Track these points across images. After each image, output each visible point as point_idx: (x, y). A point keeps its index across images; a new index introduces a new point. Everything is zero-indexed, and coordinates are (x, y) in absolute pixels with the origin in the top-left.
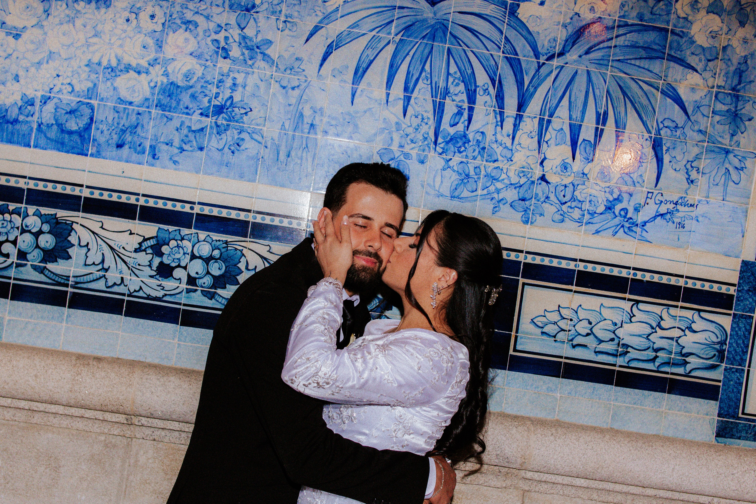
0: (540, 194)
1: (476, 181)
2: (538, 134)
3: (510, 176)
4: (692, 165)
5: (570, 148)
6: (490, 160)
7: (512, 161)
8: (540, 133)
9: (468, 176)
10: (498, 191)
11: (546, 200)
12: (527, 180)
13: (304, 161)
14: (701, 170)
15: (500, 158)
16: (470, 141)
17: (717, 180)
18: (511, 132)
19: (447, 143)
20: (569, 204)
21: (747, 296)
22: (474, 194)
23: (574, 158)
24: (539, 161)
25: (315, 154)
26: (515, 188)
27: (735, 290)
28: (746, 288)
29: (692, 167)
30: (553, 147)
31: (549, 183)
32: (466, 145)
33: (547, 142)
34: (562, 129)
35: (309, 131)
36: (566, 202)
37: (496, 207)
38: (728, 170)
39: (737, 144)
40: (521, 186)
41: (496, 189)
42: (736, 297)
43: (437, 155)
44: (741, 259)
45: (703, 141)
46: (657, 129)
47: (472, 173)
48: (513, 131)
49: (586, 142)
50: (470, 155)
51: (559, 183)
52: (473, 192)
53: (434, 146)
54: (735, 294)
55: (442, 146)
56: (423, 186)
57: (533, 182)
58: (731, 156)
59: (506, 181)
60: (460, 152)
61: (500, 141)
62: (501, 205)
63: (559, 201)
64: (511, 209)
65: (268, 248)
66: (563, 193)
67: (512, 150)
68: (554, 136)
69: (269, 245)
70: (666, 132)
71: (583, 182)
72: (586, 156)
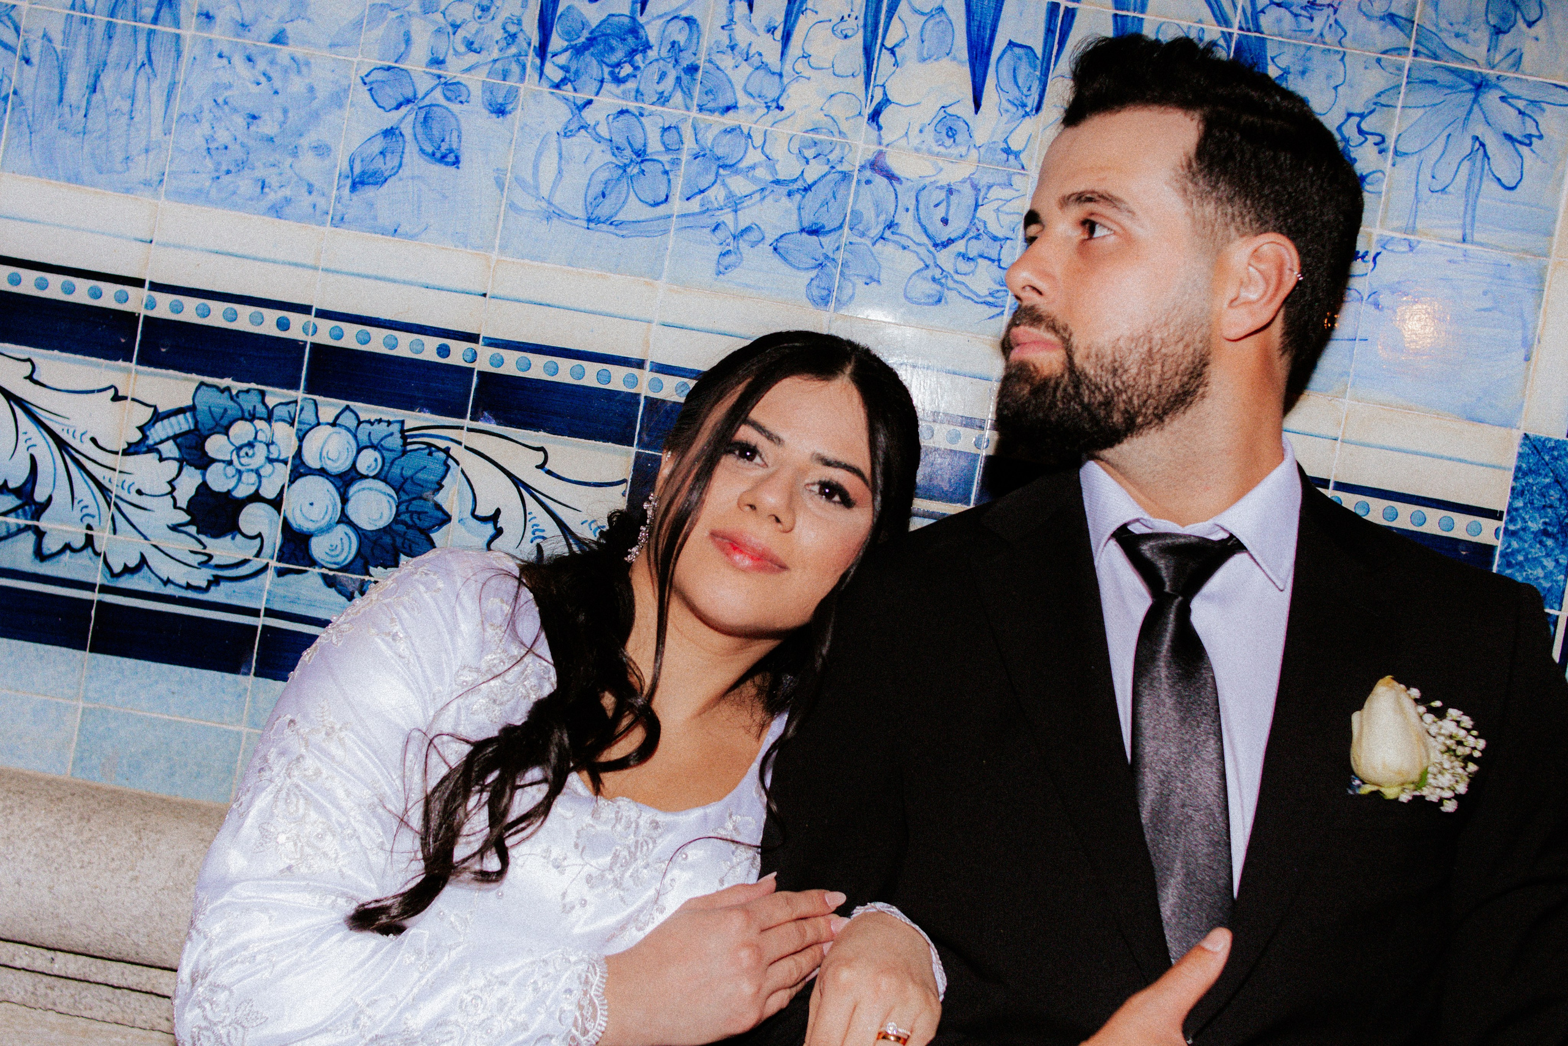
0: (869, 214)
1: (666, 172)
2: (865, 26)
3: (773, 156)
4: (1364, 126)
5: (966, 70)
6: (711, 105)
7: (782, 109)
8: (870, 20)
9: (641, 155)
10: (735, 204)
11: (887, 234)
12: (827, 168)
13: (139, 105)
14: (1390, 143)
15: (743, 100)
16: (650, 47)
17: (1444, 178)
18: (779, 19)
19: (579, 51)
20: (960, 246)
21: (1536, 551)
22: (661, 210)
23: (977, 105)
24: (868, 111)
25: (173, 85)
26: (789, 194)
27: (1497, 530)
28: (1535, 526)
29: (1361, 131)
30: (912, 66)
31: (898, 179)
32: (638, 58)
33: (892, 51)
34: (941, 9)
35: (158, 12)
36: (950, 241)
37: (728, 252)
38: (1482, 145)
39: (1511, 59)
40: (806, 190)
41: (730, 195)
42: (1503, 555)
43: (545, 89)
44: (1521, 433)
45: (1401, 50)
46: (1249, 11)
47: (654, 146)
48: (788, 14)
49: (1017, 50)
50: (651, 89)
51: (927, 181)
52: (656, 204)
53: (538, 61)
54: (1499, 544)
55: (562, 59)
56: (500, 185)
57: (846, 176)
58: (1491, 98)
59: (762, 173)
60: (618, 80)
61: (743, 45)
62: (743, 245)
63: (928, 236)
64: (776, 261)
65: (27, 368)
66: (941, 212)
67: (781, 75)
68: (914, 32)
69: (29, 360)
70: (1279, 20)
71: (1004, 179)
72: (1017, 93)
